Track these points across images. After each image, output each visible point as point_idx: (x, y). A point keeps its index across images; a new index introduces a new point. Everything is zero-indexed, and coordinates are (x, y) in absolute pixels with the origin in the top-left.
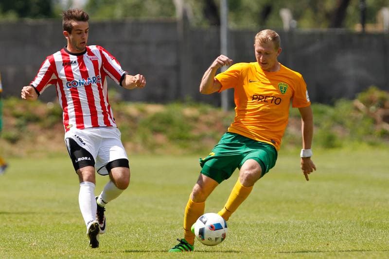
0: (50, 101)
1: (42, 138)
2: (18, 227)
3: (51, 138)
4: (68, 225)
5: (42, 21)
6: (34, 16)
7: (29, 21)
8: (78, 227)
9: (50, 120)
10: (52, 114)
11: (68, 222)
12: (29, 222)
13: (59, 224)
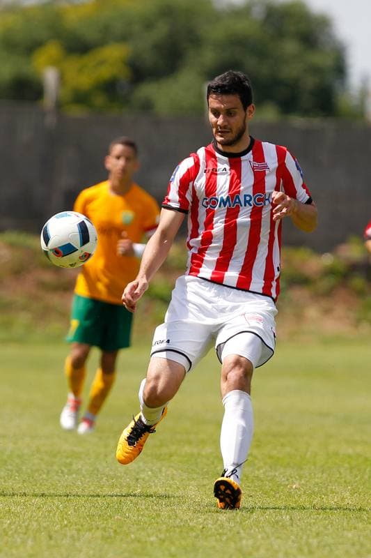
1: (312, 312)
3: (327, 312)
4: (350, 456)
5: (316, 122)
6: (306, 112)
7: (298, 121)
8: (366, 459)
9: (325, 284)
10: (330, 272)
11: (350, 451)
12: (288, 449)
13: (337, 454)
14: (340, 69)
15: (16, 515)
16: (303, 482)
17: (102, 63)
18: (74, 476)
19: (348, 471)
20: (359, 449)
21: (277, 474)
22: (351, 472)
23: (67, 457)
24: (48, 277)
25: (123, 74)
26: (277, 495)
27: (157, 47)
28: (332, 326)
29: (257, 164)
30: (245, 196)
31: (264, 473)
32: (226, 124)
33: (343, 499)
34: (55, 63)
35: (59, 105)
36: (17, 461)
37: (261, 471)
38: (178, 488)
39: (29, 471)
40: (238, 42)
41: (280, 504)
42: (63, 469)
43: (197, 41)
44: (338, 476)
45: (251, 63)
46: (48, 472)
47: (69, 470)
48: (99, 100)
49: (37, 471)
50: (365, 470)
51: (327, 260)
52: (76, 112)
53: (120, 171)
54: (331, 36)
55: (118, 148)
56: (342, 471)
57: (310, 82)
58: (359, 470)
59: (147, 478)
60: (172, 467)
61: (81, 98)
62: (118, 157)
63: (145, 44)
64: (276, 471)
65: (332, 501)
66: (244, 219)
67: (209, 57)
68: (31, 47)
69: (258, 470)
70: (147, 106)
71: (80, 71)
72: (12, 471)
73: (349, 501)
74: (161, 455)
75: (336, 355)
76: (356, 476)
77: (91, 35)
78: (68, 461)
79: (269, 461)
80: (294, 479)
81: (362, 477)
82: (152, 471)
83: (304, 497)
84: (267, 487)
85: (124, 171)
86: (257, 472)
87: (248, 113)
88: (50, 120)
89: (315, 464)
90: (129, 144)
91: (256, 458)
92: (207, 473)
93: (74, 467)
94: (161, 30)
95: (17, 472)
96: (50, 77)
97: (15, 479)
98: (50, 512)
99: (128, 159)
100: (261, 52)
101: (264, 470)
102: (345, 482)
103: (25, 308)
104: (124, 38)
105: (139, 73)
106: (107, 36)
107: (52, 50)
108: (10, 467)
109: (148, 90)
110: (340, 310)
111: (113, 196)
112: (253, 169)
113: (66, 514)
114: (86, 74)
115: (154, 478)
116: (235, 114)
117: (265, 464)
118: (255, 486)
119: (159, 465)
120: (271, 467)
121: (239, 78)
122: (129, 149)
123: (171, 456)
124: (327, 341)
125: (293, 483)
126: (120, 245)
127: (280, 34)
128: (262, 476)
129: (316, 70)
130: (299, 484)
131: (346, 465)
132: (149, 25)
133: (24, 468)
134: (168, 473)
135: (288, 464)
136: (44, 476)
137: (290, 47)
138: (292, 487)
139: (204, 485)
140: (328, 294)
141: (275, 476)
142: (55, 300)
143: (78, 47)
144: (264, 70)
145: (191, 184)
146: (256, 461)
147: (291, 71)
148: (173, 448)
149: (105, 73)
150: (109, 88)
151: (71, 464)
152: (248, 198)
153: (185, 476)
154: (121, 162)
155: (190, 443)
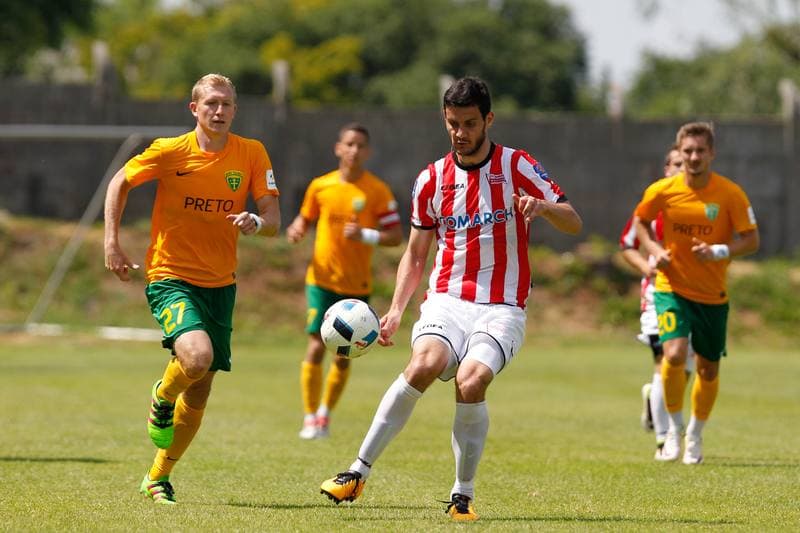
0: (568, 250)
1: (553, 313)
2: (509, 464)
3: (568, 313)
4: (592, 463)
5: (555, 116)
6: (545, 106)
7: (536, 116)
8: (609, 466)
9: (566, 284)
10: (570, 272)
11: (592, 457)
12: (527, 456)
13: (578, 460)
14: (580, 62)
15: (246, 524)
16: (543, 489)
17: (333, 56)
18: (306, 483)
19: (590, 478)
20: (602, 455)
21: (516, 481)
22: (593, 479)
23: (298, 464)
24: (278, 277)
25: (356, 67)
26: (517, 503)
27: (391, 39)
28: (572, 328)
29: (493, 177)
30: (485, 214)
31: (503, 480)
32: (466, 136)
33: (584, 507)
34: (284, 56)
35: (289, 100)
36: (246, 468)
37: (500, 478)
38: (414, 496)
39: (259, 478)
40: (475, 33)
41: (519, 513)
42: (294, 476)
43: (431, 33)
44: (579, 483)
45: (487, 55)
46: (279, 479)
47: (300, 478)
48: (330, 94)
49: (267, 478)
50: (608, 477)
51: (568, 259)
52: (307, 106)
53: (352, 158)
54: (569, 27)
55: (349, 135)
56: (583, 477)
57: (549, 75)
58: (602, 477)
59: (381, 486)
60: (407, 474)
61: (311, 92)
62: (350, 144)
63: (377, 36)
64: (515, 478)
65: (572, 510)
66: (486, 236)
67: (444, 50)
68: (259, 40)
69: (497, 476)
70: (380, 100)
71: (311, 63)
72: (240, 478)
73: (592, 510)
74: (396, 461)
75: (577, 358)
76: (598, 483)
77: (321, 27)
78: (299, 468)
79: (508, 468)
80: (533, 487)
81: (604, 485)
82: (386, 478)
83: (543, 505)
84: (506, 495)
85: (356, 158)
86: (495, 479)
87: (487, 121)
88: (280, 115)
89: (555, 470)
90: (360, 130)
91: (494, 464)
92: (444, 480)
93: (306, 474)
94: (394, 22)
95: (246, 479)
96: (279, 70)
97: (244, 487)
98: (280, 521)
99: (360, 147)
100: (499, 46)
101: (503, 477)
102: (587, 489)
103: (255, 310)
104: (355, 30)
105: (372, 67)
106: (338, 27)
107: (281, 42)
108: (239, 475)
109: (381, 84)
110: (581, 310)
111: (344, 184)
112: (490, 182)
113: (298, 523)
114: (317, 67)
115: (389, 486)
116: (475, 125)
117: (504, 470)
118: (493, 495)
119: (393, 471)
120: (510, 473)
121: (477, 85)
122: (361, 136)
123: (406, 463)
124: (568, 344)
125: (533, 490)
126: (347, 227)
127: (518, 26)
128: (500, 483)
129: (554, 62)
130: (540, 492)
131: (588, 472)
132: (382, 16)
133: (253, 475)
134: (403, 480)
135: (528, 471)
136: (275, 484)
137: (528, 39)
138: (531, 495)
139: (441, 493)
140: (569, 294)
141: (514, 484)
142: (285, 301)
143: (309, 39)
144: (501, 62)
145: (429, 200)
146: (495, 469)
147: (528, 64)
148: (408, 455)
149: (338, 65)
150: (341, 81)
151: (302, 472)
152: (488, 216)
153: (421, 483)
154: (354, 149)
155: (425, 449)
